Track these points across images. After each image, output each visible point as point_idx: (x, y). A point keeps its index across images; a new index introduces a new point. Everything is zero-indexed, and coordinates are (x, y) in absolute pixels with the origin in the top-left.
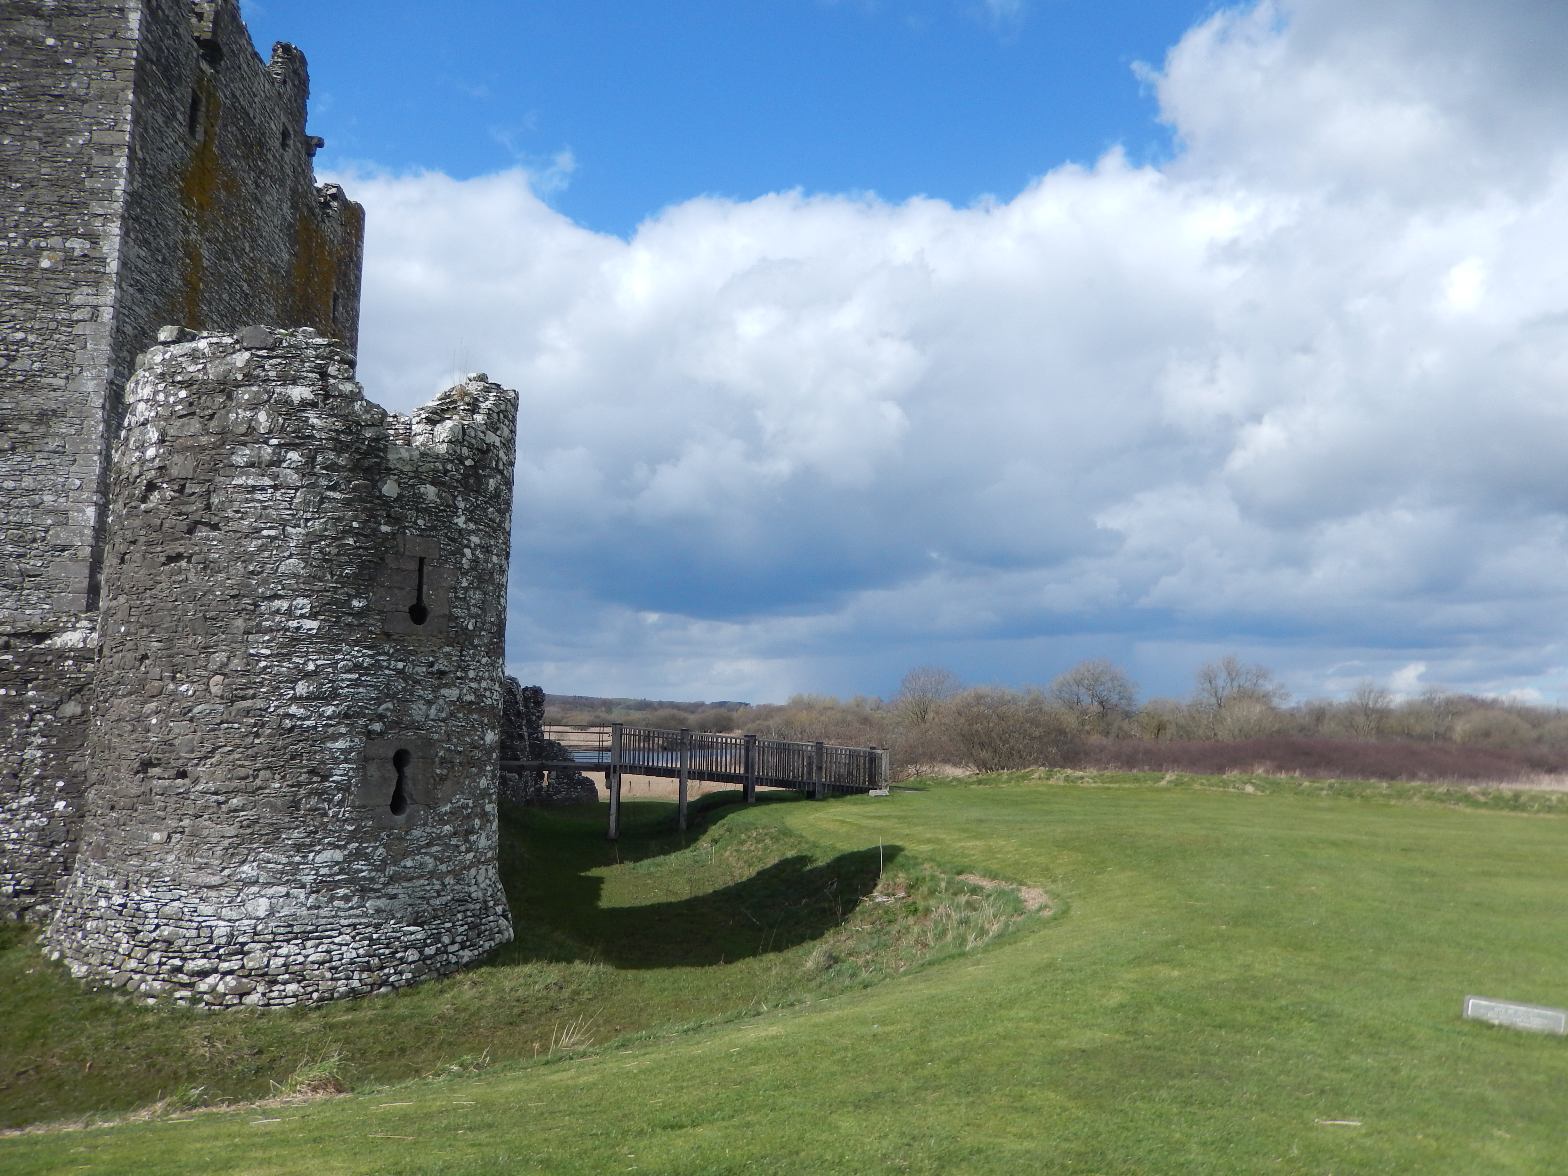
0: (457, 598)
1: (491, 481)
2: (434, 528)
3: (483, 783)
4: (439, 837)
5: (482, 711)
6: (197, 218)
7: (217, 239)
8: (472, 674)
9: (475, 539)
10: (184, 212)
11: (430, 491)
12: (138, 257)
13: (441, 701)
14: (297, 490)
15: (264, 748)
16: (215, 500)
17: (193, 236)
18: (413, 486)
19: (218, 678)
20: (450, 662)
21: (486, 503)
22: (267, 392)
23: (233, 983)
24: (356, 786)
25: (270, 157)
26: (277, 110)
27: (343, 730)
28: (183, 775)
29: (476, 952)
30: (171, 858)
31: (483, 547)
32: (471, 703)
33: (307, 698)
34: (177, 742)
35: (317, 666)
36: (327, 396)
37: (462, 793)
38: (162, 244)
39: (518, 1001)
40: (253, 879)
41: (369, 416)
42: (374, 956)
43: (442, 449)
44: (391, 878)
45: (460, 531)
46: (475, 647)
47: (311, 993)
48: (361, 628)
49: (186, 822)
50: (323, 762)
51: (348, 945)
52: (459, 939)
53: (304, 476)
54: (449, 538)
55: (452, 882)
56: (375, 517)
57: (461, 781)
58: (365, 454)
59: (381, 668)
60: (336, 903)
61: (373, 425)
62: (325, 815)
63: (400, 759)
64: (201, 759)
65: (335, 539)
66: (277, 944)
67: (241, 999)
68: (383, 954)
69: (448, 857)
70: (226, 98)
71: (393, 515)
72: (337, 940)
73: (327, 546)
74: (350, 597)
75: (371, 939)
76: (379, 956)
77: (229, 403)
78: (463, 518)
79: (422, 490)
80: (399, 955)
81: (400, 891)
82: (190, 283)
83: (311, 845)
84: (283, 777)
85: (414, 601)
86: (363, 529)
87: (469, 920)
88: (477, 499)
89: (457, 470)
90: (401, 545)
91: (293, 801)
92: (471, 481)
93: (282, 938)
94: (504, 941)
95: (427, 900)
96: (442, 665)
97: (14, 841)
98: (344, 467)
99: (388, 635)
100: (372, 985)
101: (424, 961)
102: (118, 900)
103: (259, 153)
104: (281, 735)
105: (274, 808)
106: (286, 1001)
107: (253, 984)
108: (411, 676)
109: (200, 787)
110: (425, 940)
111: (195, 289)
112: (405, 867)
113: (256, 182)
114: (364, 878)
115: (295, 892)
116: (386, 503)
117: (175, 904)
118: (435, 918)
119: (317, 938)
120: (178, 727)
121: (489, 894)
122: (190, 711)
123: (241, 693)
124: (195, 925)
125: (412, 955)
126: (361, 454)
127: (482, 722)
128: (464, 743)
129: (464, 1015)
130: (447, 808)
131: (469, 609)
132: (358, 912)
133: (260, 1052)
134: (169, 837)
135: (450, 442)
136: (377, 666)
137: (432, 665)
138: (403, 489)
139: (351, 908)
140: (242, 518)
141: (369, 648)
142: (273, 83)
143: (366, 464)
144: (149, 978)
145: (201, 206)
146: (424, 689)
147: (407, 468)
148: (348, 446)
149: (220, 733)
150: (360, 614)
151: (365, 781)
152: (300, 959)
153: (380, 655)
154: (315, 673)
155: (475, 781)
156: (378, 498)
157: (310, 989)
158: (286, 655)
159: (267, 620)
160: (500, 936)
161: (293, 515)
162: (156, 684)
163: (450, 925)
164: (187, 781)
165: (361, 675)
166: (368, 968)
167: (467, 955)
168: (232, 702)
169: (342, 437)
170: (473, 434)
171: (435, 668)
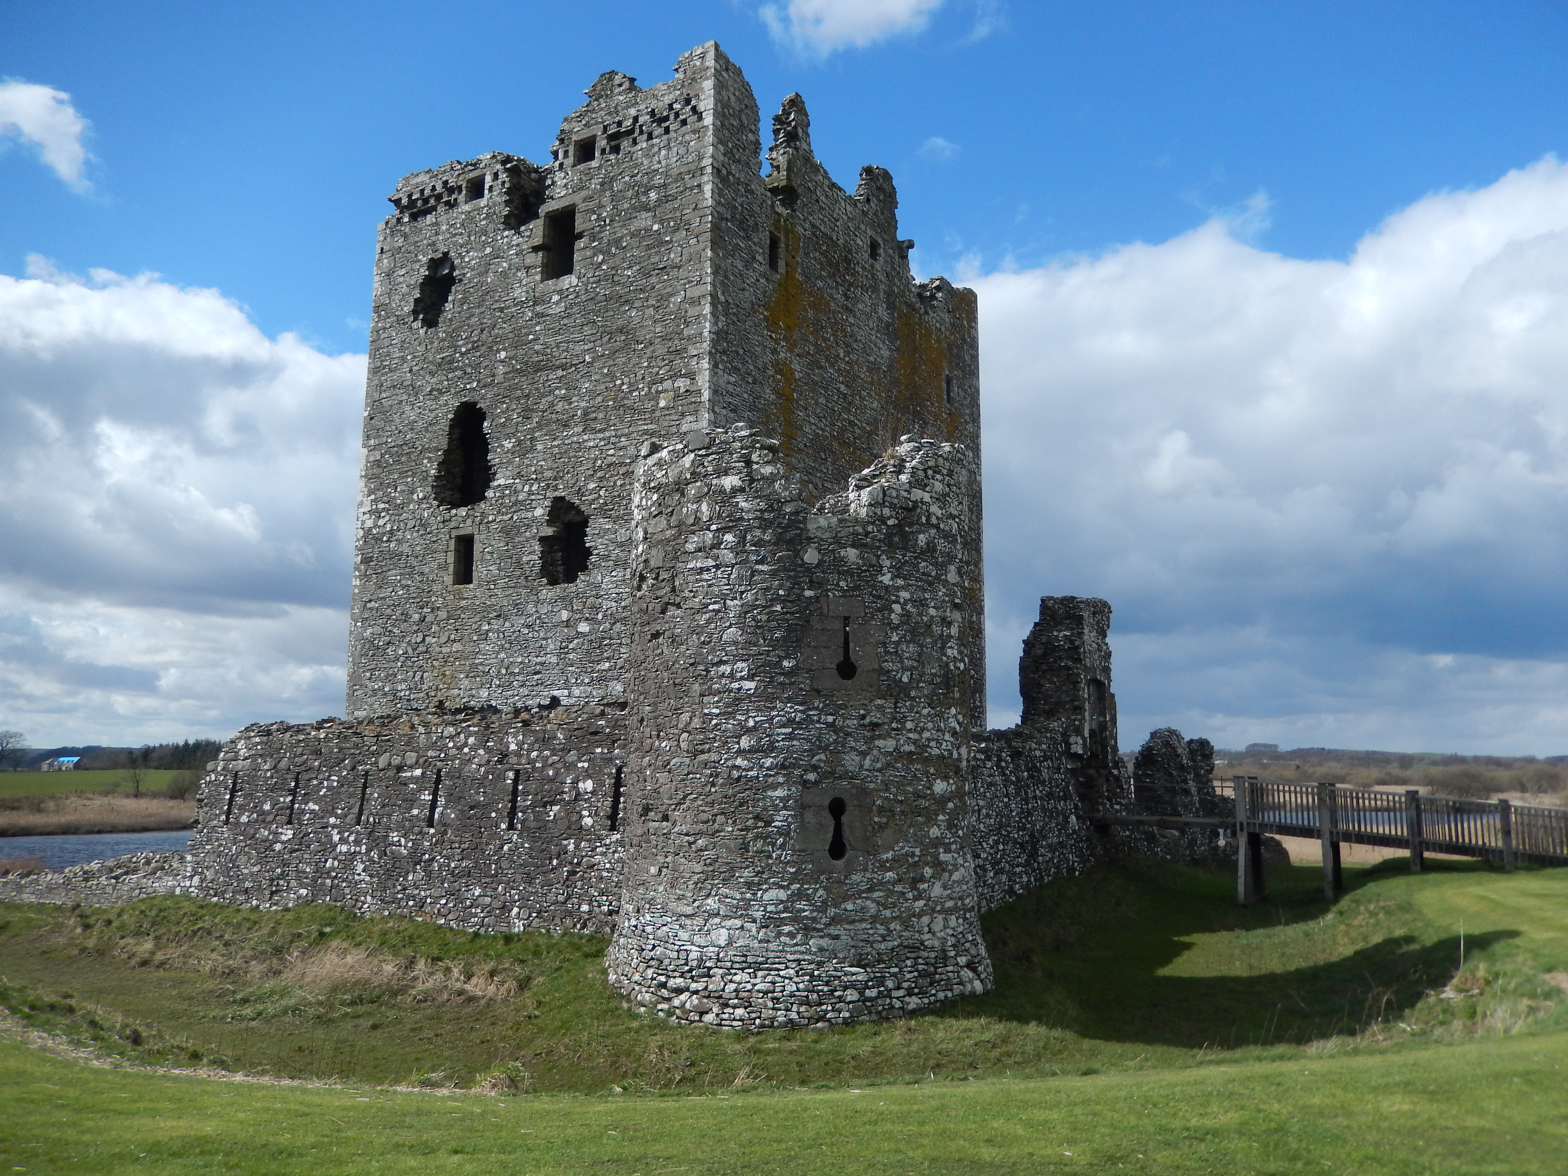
0: (887, 653)
1: (921, 536)
2: (857, 588)
3: (934, 832)
4: (881, 883)
5: (927, 761)
6: (785, 339)
7: (808, 353)
8: (909, 725)
9: (905, 595)
10: (771, 337)
11: (851, 554)
12: (729, 383)
13: (875, 752)
14: (733, 567)
15: (719, 796)
16: (677, 583)
17: (782, 355)
18: (833, 551)
19: (685, 735)
20: (884, 714)
21: (915, 558)
22: (707, 485)
23: (696, 1002)
24: (795, 831)
25: (857, 269)
26: (862, 227)
27: (781, 780)
28: (665, 818)
29: (926, 1001)
30: (661, 889)
31: (915, 601)
32: (911, 753)
33: (750, 751)
34: (661, 790)
35: (756, 723)
36: (752, 481)
37: (907, 841)
38: (751, 367)
39: (939, 1053)
40: (716, 911)
41: (787, 493)
42: (813, 991)
43: (863, 512)
44: (833, 919)
45: (887, 588)
46: (913, 699)
47: (755, 1019)
48: (793, 687)
49: (669, 859)
50: (765, 809)
51: (790, 979)
52: (905, 985)
53: (737, 554)
54: (874, 596)
55: (898, 928)
56: (799, 583)
57: (905, 829)
58: (786, 528)
59: (812, 722)
60: (782, 939)
61: (792, 500)
62: (770, 857)
63: (837, 808)
64: (677, 805)
65: (765, 607)
66: (733, 971)
67: (701, 1017)
68: (822, 991)
69: (892, 903)
70: (805, 230)
71: (815, 580)
72: (782, 973)
73: (759, 614)
74: (781, 658)
75: (812, 975)
76: (818, 992)
77: (682, 500)
78: (889, 575)
79: (842, 554)
80: (837, 994)
81: (842, 932)
82: (783, 395)
83: (759, 884)
84: (735, 822)
85: (841, 658)
86: (788, 596)
87: (920, 967)
88: (904, 556)
89: (878, 531)
90: (825, 607)
91: (743, 843)
92: (896, 539)
93: (737, 966)
94: (967, 993)
95: (872, 943)
96: (874, 717)
97: (608, 870)
98: (769, 541)
99: (818, 691)
100: (809, 1019)
101: (864, 1002)
102: (634, 922)
103: (846, 269)
104: (731, 784)
105: (728, 848)
106: (735, 1023)
107: (711, 1005)
108: (841, 729)
109: (676, 830)
110: (867, 982)
111: (789, 399)
112: (846, 910)
113: (845, 295)
114: (806, 917)
115: (748, 925)
116: (808, 569)
117: (664, 928)
118: (880, 961)
119: (767, 969)
120: (662, 777)
121: (949, 943)
122: (669, 764)
123: (700, 748)
124: (676, 947)
125: (852, 995)
126: (782, 528)
127: (928, 772)
128: (906, 792)
129: (879, 1059)
130: (890, 855)
131: (901, 662)
132: (802, 949)
133: (692, 1064)
134: (660, 871)
135: (870, 505)
136: (808, 720)
137: (863, 717)
138: (824, 555)
139: (796, 945)
140: (694, 597)
141: (800, 704)
142: (856, 205)
143: (788, 536)
144: (644, 990)
145: (788, 328)
146: (856, 741)
147: (827, 535)
148: (771, 523)
149: (688, 782)
150: (791, 673)
151: (803, 826)
152: (749, 986)
153: (811, 710)
154: (755, 728)
155: (921, 830)
156: (801, 566)
157: (753, 1015)
158: (731, 713)
159: (716, 683)
160: (961, 987)
161: (731, 590)
162: (649, 741)
163: (897, 970)
164: (669, 824)
165: (794, 729)
166: (807, 1003)
167: (914, 1002)
168: (695, 756)
169: (766, 515)
170: (894, 494)
171: (867, 720)
